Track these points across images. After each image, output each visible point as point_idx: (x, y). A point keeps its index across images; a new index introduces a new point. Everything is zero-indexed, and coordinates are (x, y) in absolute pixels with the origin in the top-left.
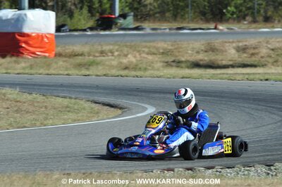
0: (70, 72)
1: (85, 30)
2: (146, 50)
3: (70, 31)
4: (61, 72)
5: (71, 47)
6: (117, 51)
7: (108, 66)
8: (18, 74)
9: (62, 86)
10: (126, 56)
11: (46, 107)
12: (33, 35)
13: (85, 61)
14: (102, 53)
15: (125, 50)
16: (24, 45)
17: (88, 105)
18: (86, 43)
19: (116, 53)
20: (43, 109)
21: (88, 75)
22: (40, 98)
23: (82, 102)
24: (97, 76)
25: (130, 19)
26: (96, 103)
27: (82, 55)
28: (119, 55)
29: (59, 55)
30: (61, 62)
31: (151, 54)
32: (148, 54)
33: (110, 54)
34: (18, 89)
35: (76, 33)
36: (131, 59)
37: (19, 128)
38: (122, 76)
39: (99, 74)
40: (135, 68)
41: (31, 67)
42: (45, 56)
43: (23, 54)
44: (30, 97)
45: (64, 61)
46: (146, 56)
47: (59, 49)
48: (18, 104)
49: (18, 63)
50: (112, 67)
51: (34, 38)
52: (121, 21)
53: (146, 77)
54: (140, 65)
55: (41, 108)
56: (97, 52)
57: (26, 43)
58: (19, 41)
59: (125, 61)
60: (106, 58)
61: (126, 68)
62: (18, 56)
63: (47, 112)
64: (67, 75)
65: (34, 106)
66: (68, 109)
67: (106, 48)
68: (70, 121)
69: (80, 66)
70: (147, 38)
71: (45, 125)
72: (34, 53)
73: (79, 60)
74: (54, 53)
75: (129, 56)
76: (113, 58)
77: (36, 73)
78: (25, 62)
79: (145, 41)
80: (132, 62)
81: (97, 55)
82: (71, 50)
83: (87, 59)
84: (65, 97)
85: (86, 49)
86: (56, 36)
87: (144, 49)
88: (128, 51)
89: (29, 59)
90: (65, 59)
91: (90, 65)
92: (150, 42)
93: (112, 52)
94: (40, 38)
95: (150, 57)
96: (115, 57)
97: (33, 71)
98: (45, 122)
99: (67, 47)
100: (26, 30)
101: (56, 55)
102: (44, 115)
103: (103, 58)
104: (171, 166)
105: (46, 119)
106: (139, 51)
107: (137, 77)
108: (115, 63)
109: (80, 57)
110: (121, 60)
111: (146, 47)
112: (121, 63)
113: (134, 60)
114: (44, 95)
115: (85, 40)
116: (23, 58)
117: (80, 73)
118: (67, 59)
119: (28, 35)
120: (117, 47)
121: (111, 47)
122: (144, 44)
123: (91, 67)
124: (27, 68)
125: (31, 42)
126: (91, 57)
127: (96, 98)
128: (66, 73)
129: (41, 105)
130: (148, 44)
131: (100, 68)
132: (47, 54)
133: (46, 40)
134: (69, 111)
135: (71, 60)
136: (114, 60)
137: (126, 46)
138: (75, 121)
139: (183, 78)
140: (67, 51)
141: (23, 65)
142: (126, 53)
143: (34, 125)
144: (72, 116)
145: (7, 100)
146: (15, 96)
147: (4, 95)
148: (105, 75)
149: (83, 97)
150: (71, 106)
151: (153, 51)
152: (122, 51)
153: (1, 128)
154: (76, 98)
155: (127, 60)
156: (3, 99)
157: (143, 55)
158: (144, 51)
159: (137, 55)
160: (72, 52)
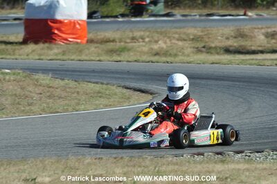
0: (102, 58)
1: (116, 17)
2: (177, 36)
3: (102, 17)
4: (93, 58)
5: (102, 33)
6: (148, 37)
7: (139, 52)
8: (51, 60)
9: (94, 71)
10: (156, 42)
11: (78, 93)
12: (66, 21)
13: (117, 47)
14: (133, 39)
15: (156, 36)
16: (56, 32)
17: (120, 89)
18: (118, 30)
19: (147, 40)
20: (75, 95)
21: (120, 61)
22: (72, 84)
23: (114, 88)
24: (128, 61)
25: (161, 5)
26: (127, 88)
27: (113, 41)
28: (150, 41)
29: (91, 41)
30: (93, 48)
31: (181, 40)
32: (178, 40)
33: (141, 40)
34: (50, 75)
35: (108, 20)
36: (162, 44)
37: (51, 113)
38: (152, 62)
39: (130, 60)
40: (166, 54)
41: (64, 53)
42: (77, 43)
43: (56, 40)
44: (62, 83)
45: (96, 48)
46: (177, 42)
47: (91, 36)
48: (51, 90)
49: (51, 49)
50: (143, 53)
51: (66, 25)
52: (152, 8)
53: (176, 63)
54: (171, 51)
55: (73, 93)
56: (128, 38)
57: (59, 29)
58: (51, 28)
59: (156, 47)
60: (137, 44)
61: (157, 54)
62: (51, 42)
63: (78, 98)
64: (99, 61)
65: (66, 92)
66: (99, 94)
67: (137, 34)
68: (102, 106)
69: (112, 52)
70: (175, 25)
71: (77, 111)
72: (66, 40)
73: (111, 46)
74: (86, 39)
75: (160, 42)
76: (144, 44)
77: (69, 59)
78: (58, 48)
79: (175, 28)
80: (163, 48)
81: (128, 41)
82: (102, 37)
83: (118, 45)
84: (97, 83)
85: (117, 35)
86: (88, 23)
87: (174, 35)
88: (158, 37)
89: (61, 45)
90: (96, 45)
91: (121, 51)
92: (180, 28)
93: (143, 38)
94: (72, 25)
95: (180, 43)
96: (146, 43)
97: (65, 57)
98: (77, 108)
99: (99, 33)
100: (58, 17)
101: (87, 42)
102: (76, 101)
103: (134, 44)
104: (201, 151)
105: (78, 104)
106: (169, 37)
107: (168, 62)
108: (145, 49)
109: (112, 43)
110: (152, 46)
111: (176, 33)
112: (152, 49)
113: (164, 46)
114: (76, 81)
115: (116, 26)
116: (55, 44)
117: (111, 60)
118: (98, 45)
119: (60, 22)
120: (148, 33)
121: (142, 33)
122: (174, 30)
123: (122, 53)
124: (59, 54)
125: (63, 29)
126: (122, 44)
127: (127, 84)
128: (98, 59)
129: (73, 90)
130: (178, 30)
131: (132, 54)
132: (79, 41)
133: (78, 26)
134: (100, 97)
135: (103, 46)
136: (144, 46)
137: (157, 32)
138: (106, 106)
139: (212, 64)
140: (99, 37)
141: (56, 51)
142: (157, 39)
143: (67, 110)
144: (104, 101)
145: (40, 85)
146: (48, 82)
147: (37, 80)
148: (136, 61)
149: (115, 82)
150: (103, 91)
151: (184, 36)
152: (152, 37)
153: (34, 113)
154: (107, 84)
155: (158, 46)
156: (36, 85)
157: (174, 41)
158: (174, 37)
159: (168, 41)
160: (103, 39)
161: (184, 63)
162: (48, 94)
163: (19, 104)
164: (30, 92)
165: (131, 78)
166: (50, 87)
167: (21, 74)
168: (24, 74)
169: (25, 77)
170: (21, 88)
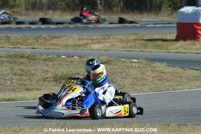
11: (181, 77)
16: (200, 32)
22: (179, 70)
34: (165, 64)
37: (156, 91)
43: (199, 38)
44: (171, 69)
49: (195, 45)
55: (178, 77)
58: (196, 29)
62: (195, 40)
63: (180, 81)
65: (173, 76)
71: (176, 90)
78: (200, 44)
84: (198, 70)
98: (176, 88)
102: (178, 83)
105: (178, 85)
114: (183, 68)
116: (199, 41)
129: (178, 75)
134: (196, 80)
138: (198, 87)
141: (198, 46)
143: (168, 90)
145: (156, 71)
146: (162, 69)
147: (154, 67)
153: (143, 91)
156: (153, 71)
162: (160, 78)
163: (135, 84)
164: (147, 76)
166: (163, 73)
167: (144, 63)
168: (146, 63)
169: (146, 65)
170: (142, 73)
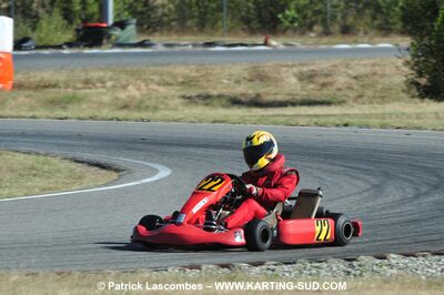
0: (37, 113)
1: (60, 47)
2: (156, 78)
3: (37, 47)
4: (22, 113)
5: (37, 74)
6: (111, 79)
7: (95, 103)
9: (23, 135)
10: (125, 87)
13: (61, 96)
14: (87, 82)
15: (124, 78)
17: (67, 163)
18: (62, 68)
19: (109, 84)
21: (66, 118)
23: (56, 161)
24: (80, 119)
25: (131, 29)
26: (77, 161)
28: (114, 87)
29: (19, 86)
31: (164, 85)
32: (159, 84)
33: (99, 85)
35: (46, 52)
36: (133, 92)
38: (118, 120)
39: (82, 116)
40: (140, 106)
45: (27, 97)
46: (157, 87)
47: (19, 77)
50: (101, 105)
52: (117, 32)
53: (156, 120)
54: (148, 103)
56: (79, 81)
59: (123, 95)
60: (94, 91)
61: (125, 107)
64: (33, 117)
66: (33, 172)
67: (94, 75)
68: (37, 190)
69: (53, 103)
70: (158, 60)
73: (51, 93)
74: (11, 83)
75: (130, 88)
76: (104, 90)
79: (156, 65)
80: (134, 97)
81: (79, 85)
82: (38, 79)
83: (63, 92)
84: (29, 153)
85: (62, 77)
86: (14, 57)
87: (152, 77)
88: (127, 80)
90: (27, 93)
91: (67, 103)
92: (163, 65)
93: (102, 82)
95: (162, 90)
96: (108, 89)
99: (32, 74)
101: (14, 87)
103: (88, 91)
104: (196, 262)
106: (145, 80)
107: (142, 120)
108: (107, 99)
109: (53, 90)
110: (117, 95)
111: (155, 73)
112: (117, 98)
113: (137, 94)
115: (60, 62)
117: (52, 115)
118: (31, 92)
120: (111, 74)
121: (101, 74)
122: (152, 69)
123: (70, 106)
126: (70, 90)
127: (78, 155)
128: (31, 114)
130: (159, 69)
131: (84, 106)
134: (35, 175)
135: (38, 94)
136: (105, 94)
137: (126, 72)
138: (43, 190)
139: (214, 122)
140: (32, 80)
142: (125, 83)
144: (40, 182)
148: (91, 118)
149: (58, 152)
150: (39, 166)
151: (167, 79)
152: (117, 79)
154: (46, 155)
155: (127, 93)
157: (152, 86)
158: (152, 80)
159: (143, 85)
160: (40, 81)
161: (170, 121)
165: (83, 146)
